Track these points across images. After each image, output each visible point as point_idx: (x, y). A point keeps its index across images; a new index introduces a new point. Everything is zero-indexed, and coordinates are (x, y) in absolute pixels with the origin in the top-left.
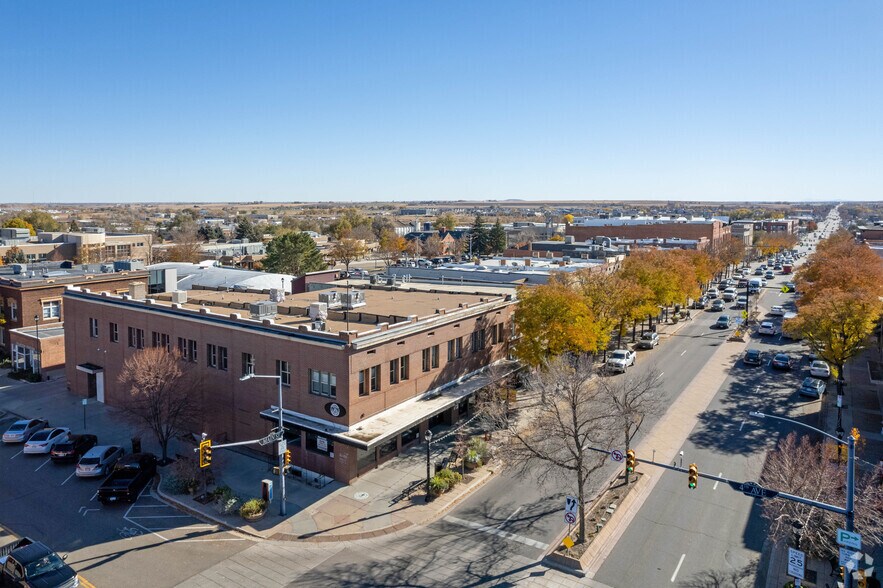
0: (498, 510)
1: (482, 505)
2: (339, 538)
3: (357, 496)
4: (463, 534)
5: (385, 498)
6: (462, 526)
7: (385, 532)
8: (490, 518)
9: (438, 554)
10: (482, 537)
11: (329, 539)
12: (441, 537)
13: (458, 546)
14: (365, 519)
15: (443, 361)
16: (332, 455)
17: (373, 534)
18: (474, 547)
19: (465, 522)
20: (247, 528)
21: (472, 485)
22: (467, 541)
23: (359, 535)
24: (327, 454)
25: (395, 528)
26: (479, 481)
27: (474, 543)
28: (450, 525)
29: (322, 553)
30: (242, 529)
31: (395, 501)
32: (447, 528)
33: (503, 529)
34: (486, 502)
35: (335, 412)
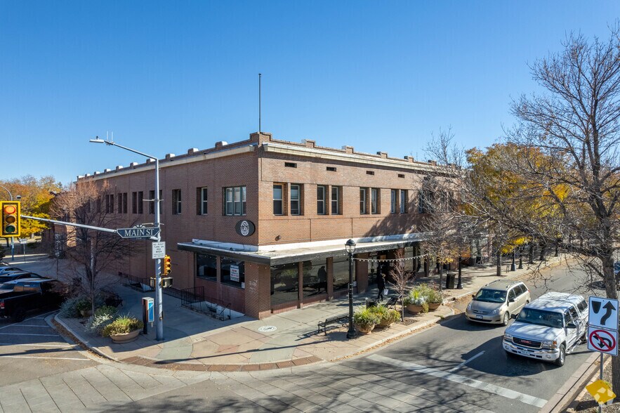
0: (446, 351)
1: (424, 345)
2: (210, 368)
3: (262, 329)
4: (390, 375)
5: (294, 332)
6: (389, 366)
7: (277, 366)
8: (435, 359)
9: (342, 397)
10: (422, 380)
11: (194, 368)
12: (354, 376)
13: (377, 388)
14: (258, 350)
15: (386, 209)
16: (243, 285)
17: (259, 367)
18: (404, 392)
19: (397, 362)
20: (106, 350)
21: (414, 327)
22: (393, 383)
23: (239, 366)
24: (238, 284)
25: (294, 363)
26: (425, 324)
27: (403, 386)
28: (371, 364)
29: (171, 382)
30: (99, 350)
31: (306, 336)
32: (364, 368)
33: (455, 372)
34: (430, 343)
35: (245, 232)
